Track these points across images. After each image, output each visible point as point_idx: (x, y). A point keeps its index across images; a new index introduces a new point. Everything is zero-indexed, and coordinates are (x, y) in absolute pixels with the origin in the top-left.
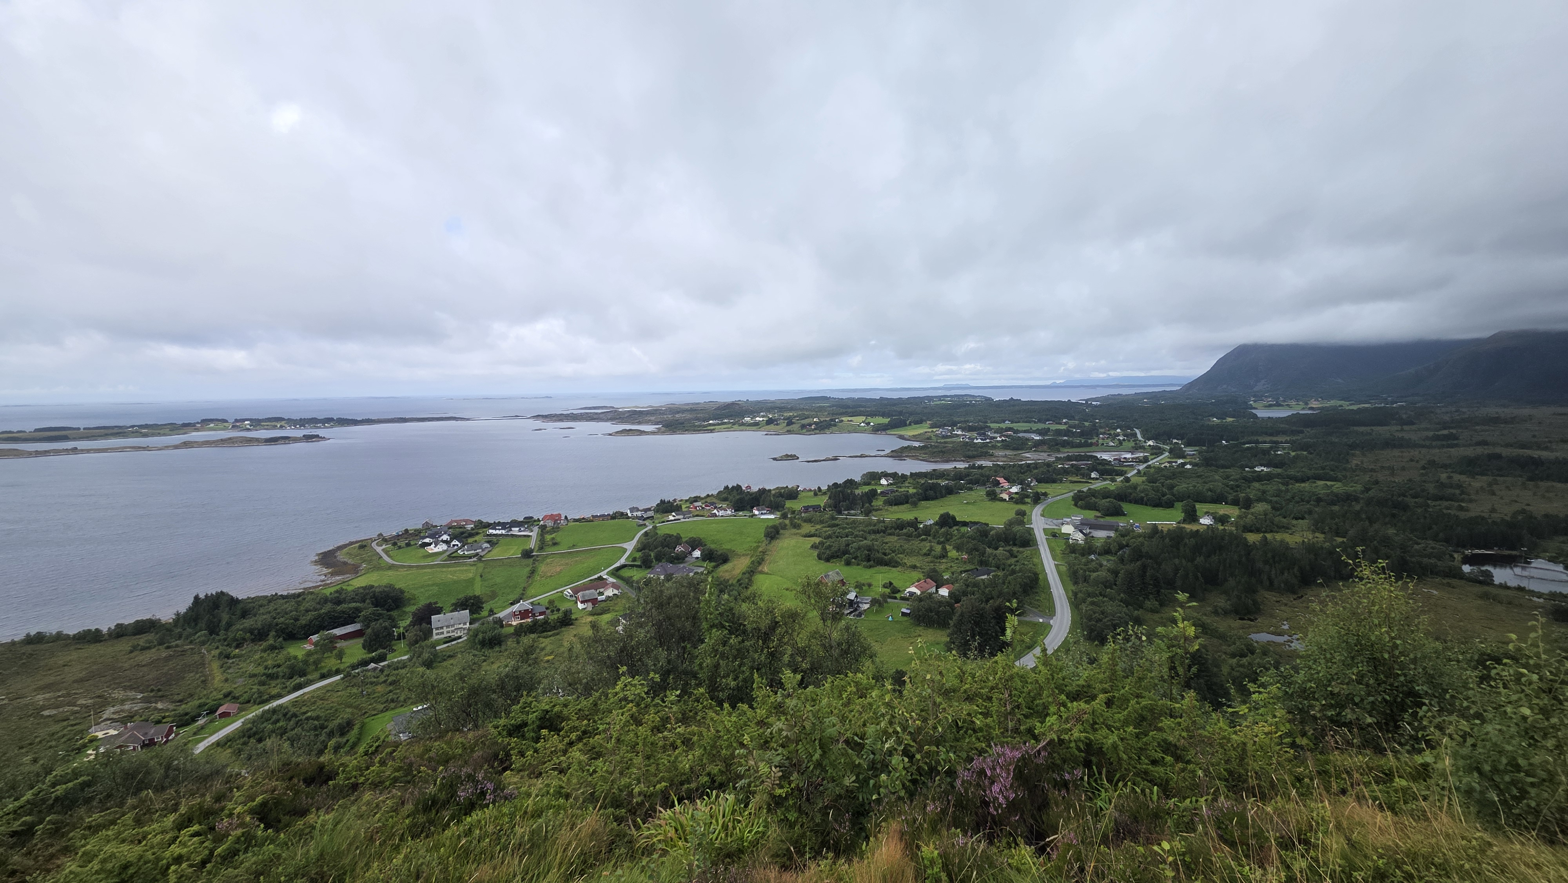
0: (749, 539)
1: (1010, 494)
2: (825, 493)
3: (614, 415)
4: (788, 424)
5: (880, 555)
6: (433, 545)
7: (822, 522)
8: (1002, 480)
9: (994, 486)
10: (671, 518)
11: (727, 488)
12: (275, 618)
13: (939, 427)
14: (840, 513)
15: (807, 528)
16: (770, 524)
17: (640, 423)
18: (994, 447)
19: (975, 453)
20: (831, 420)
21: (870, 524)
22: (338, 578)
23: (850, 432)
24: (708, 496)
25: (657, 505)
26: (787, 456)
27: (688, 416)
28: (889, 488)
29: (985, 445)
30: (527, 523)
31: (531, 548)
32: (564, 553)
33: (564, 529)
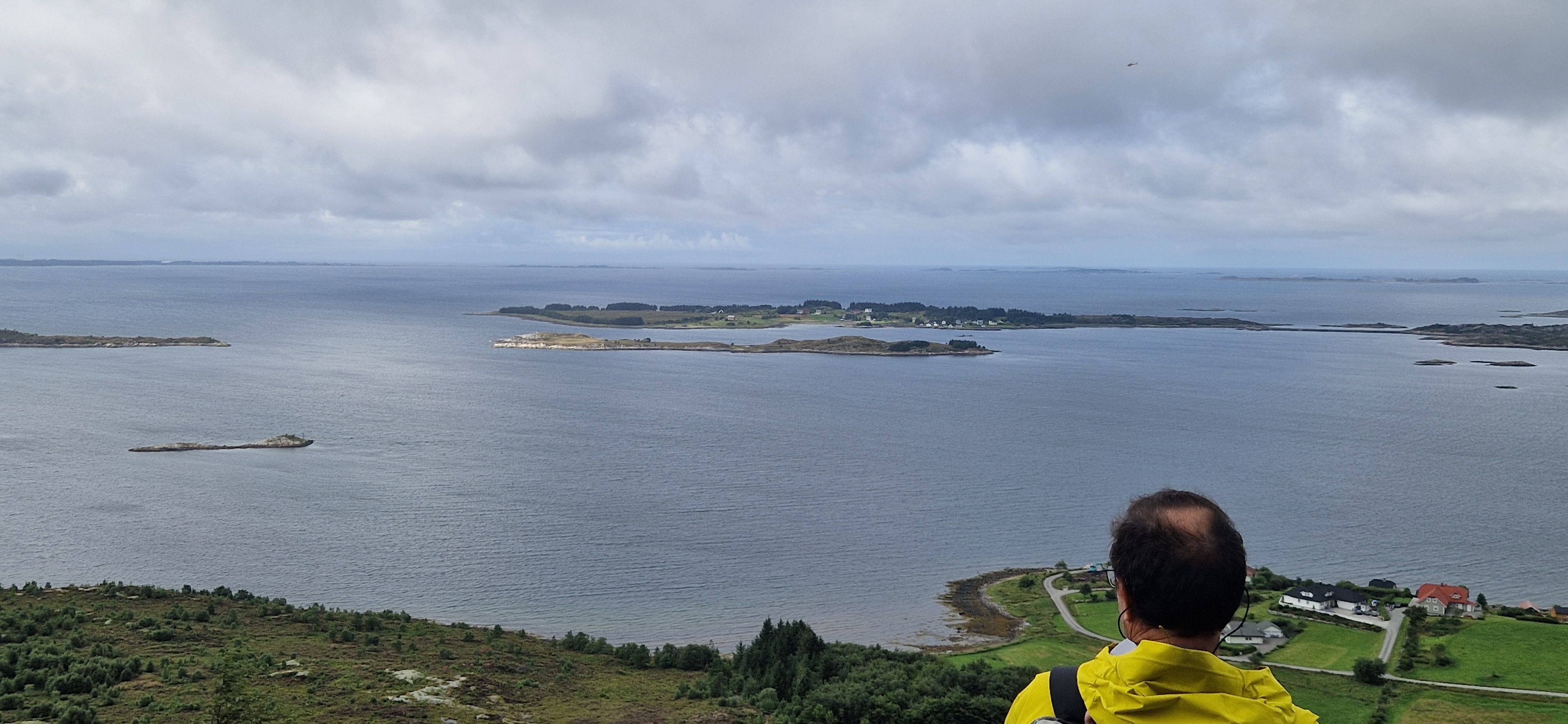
12: (871, 693)
22: (980, 639)
30: (1377, 595)
31: (1381, 661)
32: (1468, 691)
33: (1473, 627)
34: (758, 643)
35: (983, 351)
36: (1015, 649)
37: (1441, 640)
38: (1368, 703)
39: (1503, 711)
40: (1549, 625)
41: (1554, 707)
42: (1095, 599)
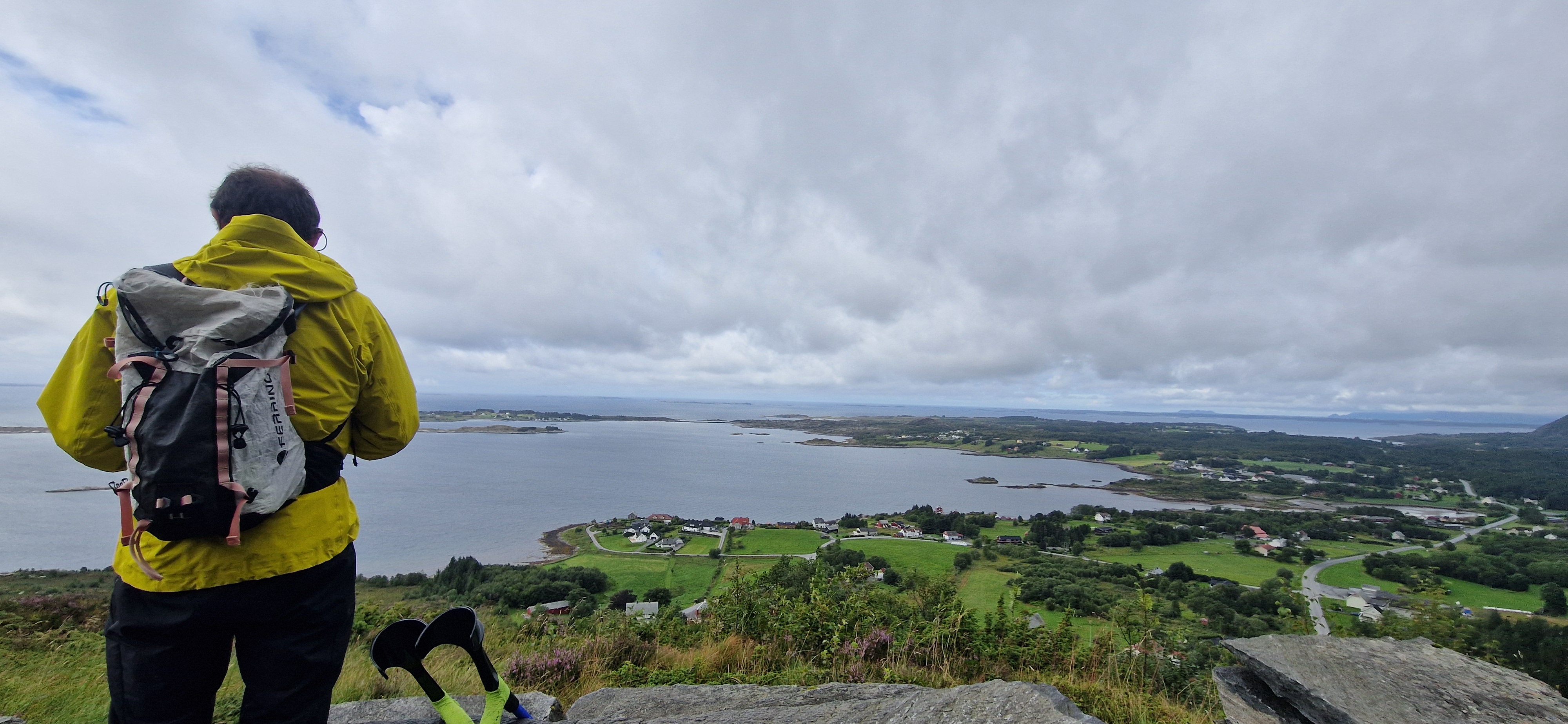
0: (936, 566)
1: (1269, 548)
2: (1026, 524)
3: (808, 425)
4: (987, 445)
5: (1090, 604)
6: (635, 536)
7: (1021, 556)
8: (1257, 530)
9: (1247, 536)
10: (855, 533)
11: (916, 507)
13: (1173, 459)
14: (1043, 548)
15: (1003, 561)
16: (962, 552)
17: (831, 433)
18: (1248, 489)
19: (1221, 494)
20: (1038, 443)
21: (1080, 566)
22: (557, 556)
23: (1058, 458)
24: (896, 514)
25: (843, 519)
26: (985, 479)
27: (880, 429)
28: (1107, 526)
29: (1235, 485)
30: (717, 523)
31: (719, 549)
32: (749, 557)
33: (751, 533)
36: (573, 559)
37: (739, 539)
38: (714, 566)
42: (608, 535)
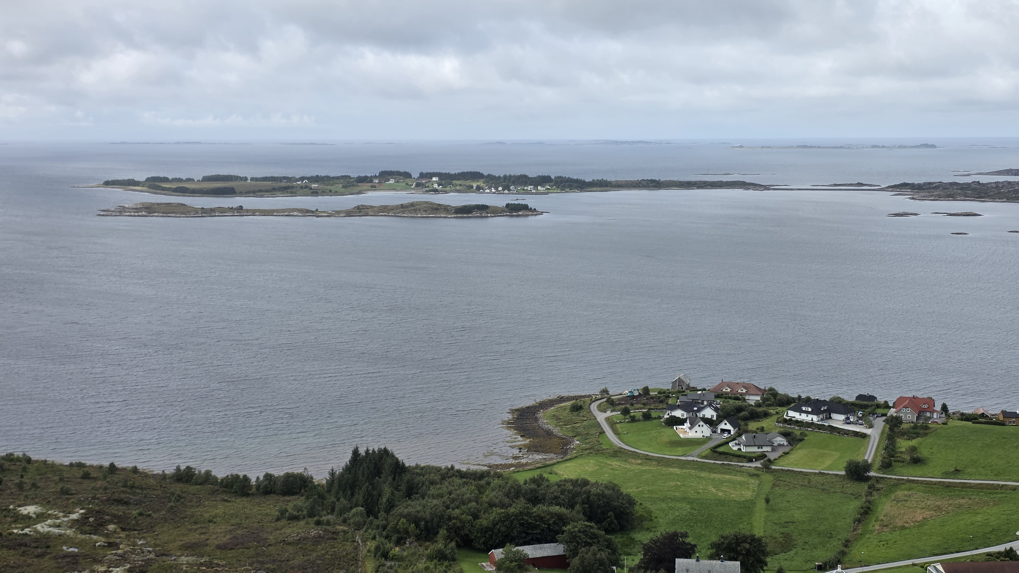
6: (687, 425)
12: (448, 507)
22: (538, 457)
30: (863, 407)
31: (867, 461)
32: (935, 483)
33: (939, 431)
34: (348, 469)
35: (534, 212)
36: (568, 464)
37: (914, 443)
38: (857, 496)
39: (963, 498)
40: (998, 427)
41: (1003, 493)
42: (633, 420)
